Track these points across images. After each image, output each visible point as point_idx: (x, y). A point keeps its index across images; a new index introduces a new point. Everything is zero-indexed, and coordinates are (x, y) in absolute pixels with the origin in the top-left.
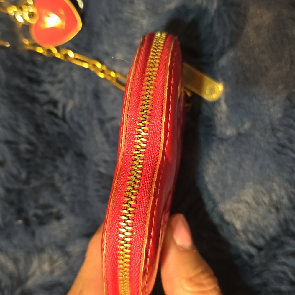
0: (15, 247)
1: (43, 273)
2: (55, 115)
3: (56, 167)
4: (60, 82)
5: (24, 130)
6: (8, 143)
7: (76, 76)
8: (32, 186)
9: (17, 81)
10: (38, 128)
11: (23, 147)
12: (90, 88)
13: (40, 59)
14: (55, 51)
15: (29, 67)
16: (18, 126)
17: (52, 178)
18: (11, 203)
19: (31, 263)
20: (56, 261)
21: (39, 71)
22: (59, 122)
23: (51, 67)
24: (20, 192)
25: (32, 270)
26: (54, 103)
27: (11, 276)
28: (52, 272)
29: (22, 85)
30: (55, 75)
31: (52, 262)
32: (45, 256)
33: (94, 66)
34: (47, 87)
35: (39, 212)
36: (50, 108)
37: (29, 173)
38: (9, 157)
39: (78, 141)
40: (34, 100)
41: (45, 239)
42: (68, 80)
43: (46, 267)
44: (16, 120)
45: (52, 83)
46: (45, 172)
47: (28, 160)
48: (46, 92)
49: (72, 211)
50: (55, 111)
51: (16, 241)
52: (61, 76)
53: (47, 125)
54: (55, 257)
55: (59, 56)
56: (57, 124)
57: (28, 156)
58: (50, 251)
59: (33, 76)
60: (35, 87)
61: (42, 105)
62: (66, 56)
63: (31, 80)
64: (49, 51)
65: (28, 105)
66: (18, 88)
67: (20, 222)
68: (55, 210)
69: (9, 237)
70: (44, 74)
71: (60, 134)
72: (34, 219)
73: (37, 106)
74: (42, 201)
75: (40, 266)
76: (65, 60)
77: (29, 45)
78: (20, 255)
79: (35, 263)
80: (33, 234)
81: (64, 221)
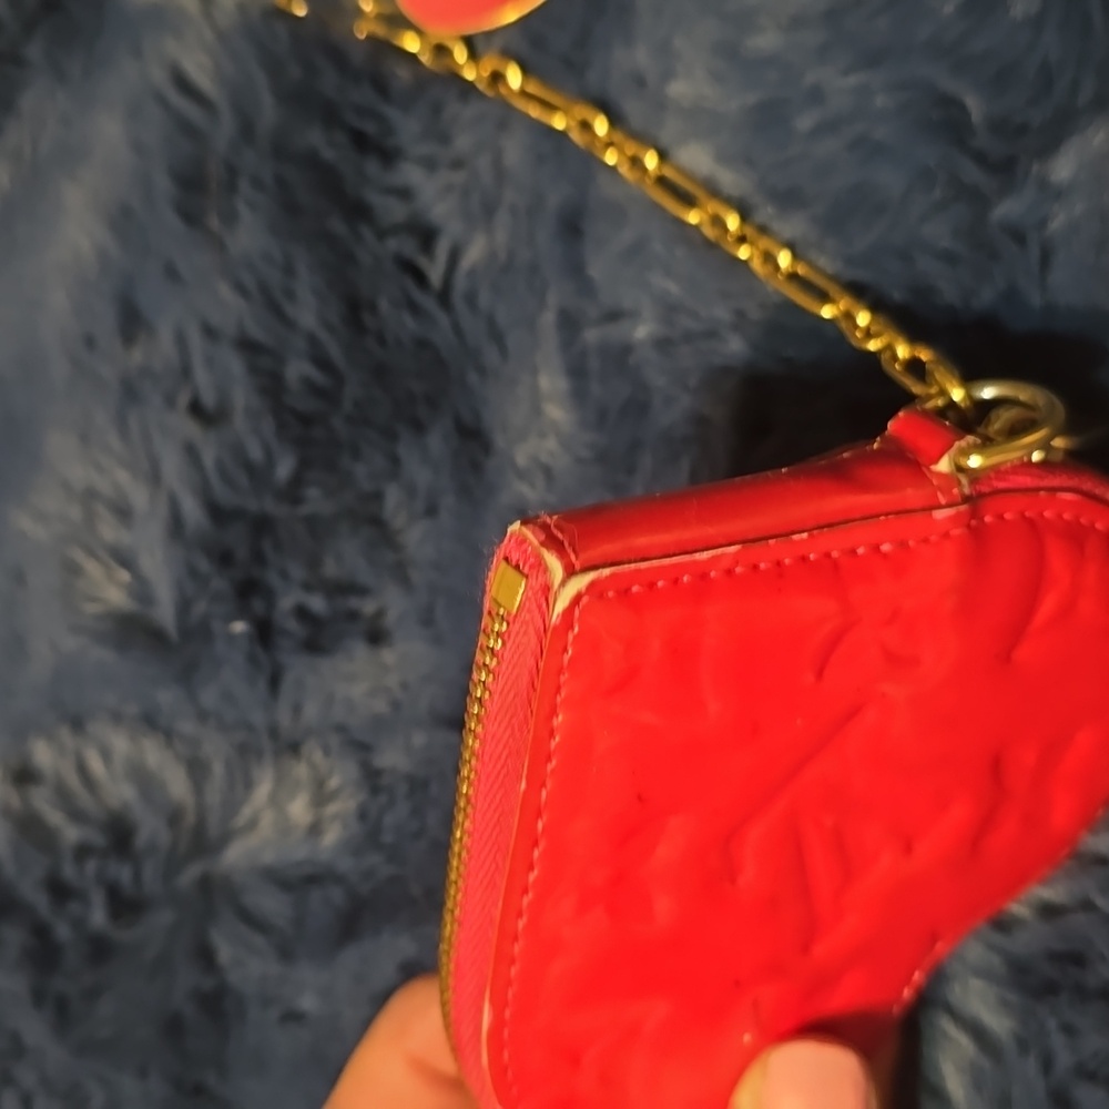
0: (203, 716)
1: (284, 828)
2: (420, 278)
3: (395, 461)
4: (457, 164)
5: (307, 314)
6: (247, 346)
7: (514, 151)
8: (305, 510)
9: (315, 138)
10: (355, 311)
11: (297, 369)
12: (554, 199)
13: (403, 74)
14: (460, 54)
15: (364, 95)
16: (290, 295)
17: (378, 496)
18: (224, 559)
19: (249, 785)
20: (333, 796)
21: (392, 113)
22: (428, 303)
23: (437, 109)
24: (262, 526)
25: (246, 812)
26: (426, 236)
27: (174, 817)
28: (315, 830)
29: (328, 154)
30: (444, 138)
31: (321, 797)
32: (301, 770)
33: (586, 126)
34: (410, 174)
35: (317, 604)
36: (407, 246)
37: (304, 465)
38: (242, 396)
39: (473, 378)
40: (359, 212)
41: (311, 711)
42: (484, 163)
43: (299, 809)
44: (289, 270)
45: (430, 165)
46: (360, 471)
47: (306, 420)
48: (405, 193)
49: (427, 620)
50: (422, 261)
51: (209, 697)
52: (463, 142)
53: (384, 305)
54: (334, 782)
55: (469, 74)
56: (414, 308)
57: (307, 404)
58: (318, 756)
59: (370, 128)
60: (372, 167)
61: (382, 234)
62: (497, 78)
63: (361, 142)
64: (441, 50)
65: (337, 225)
66: (312, 162)
67: (239, 627)
68: (368, 607)
69: (187, 677)
70: (407, 128)
71: (422, 344)
72: (292, 625)
73: (367, 233)
74: (330, 569)
75: (276, 801)
76: (490, 93)
77: (373, 15)
78: (216, 750)
79: (263, 790)
80: (275, 682)
81: (388, 656)
